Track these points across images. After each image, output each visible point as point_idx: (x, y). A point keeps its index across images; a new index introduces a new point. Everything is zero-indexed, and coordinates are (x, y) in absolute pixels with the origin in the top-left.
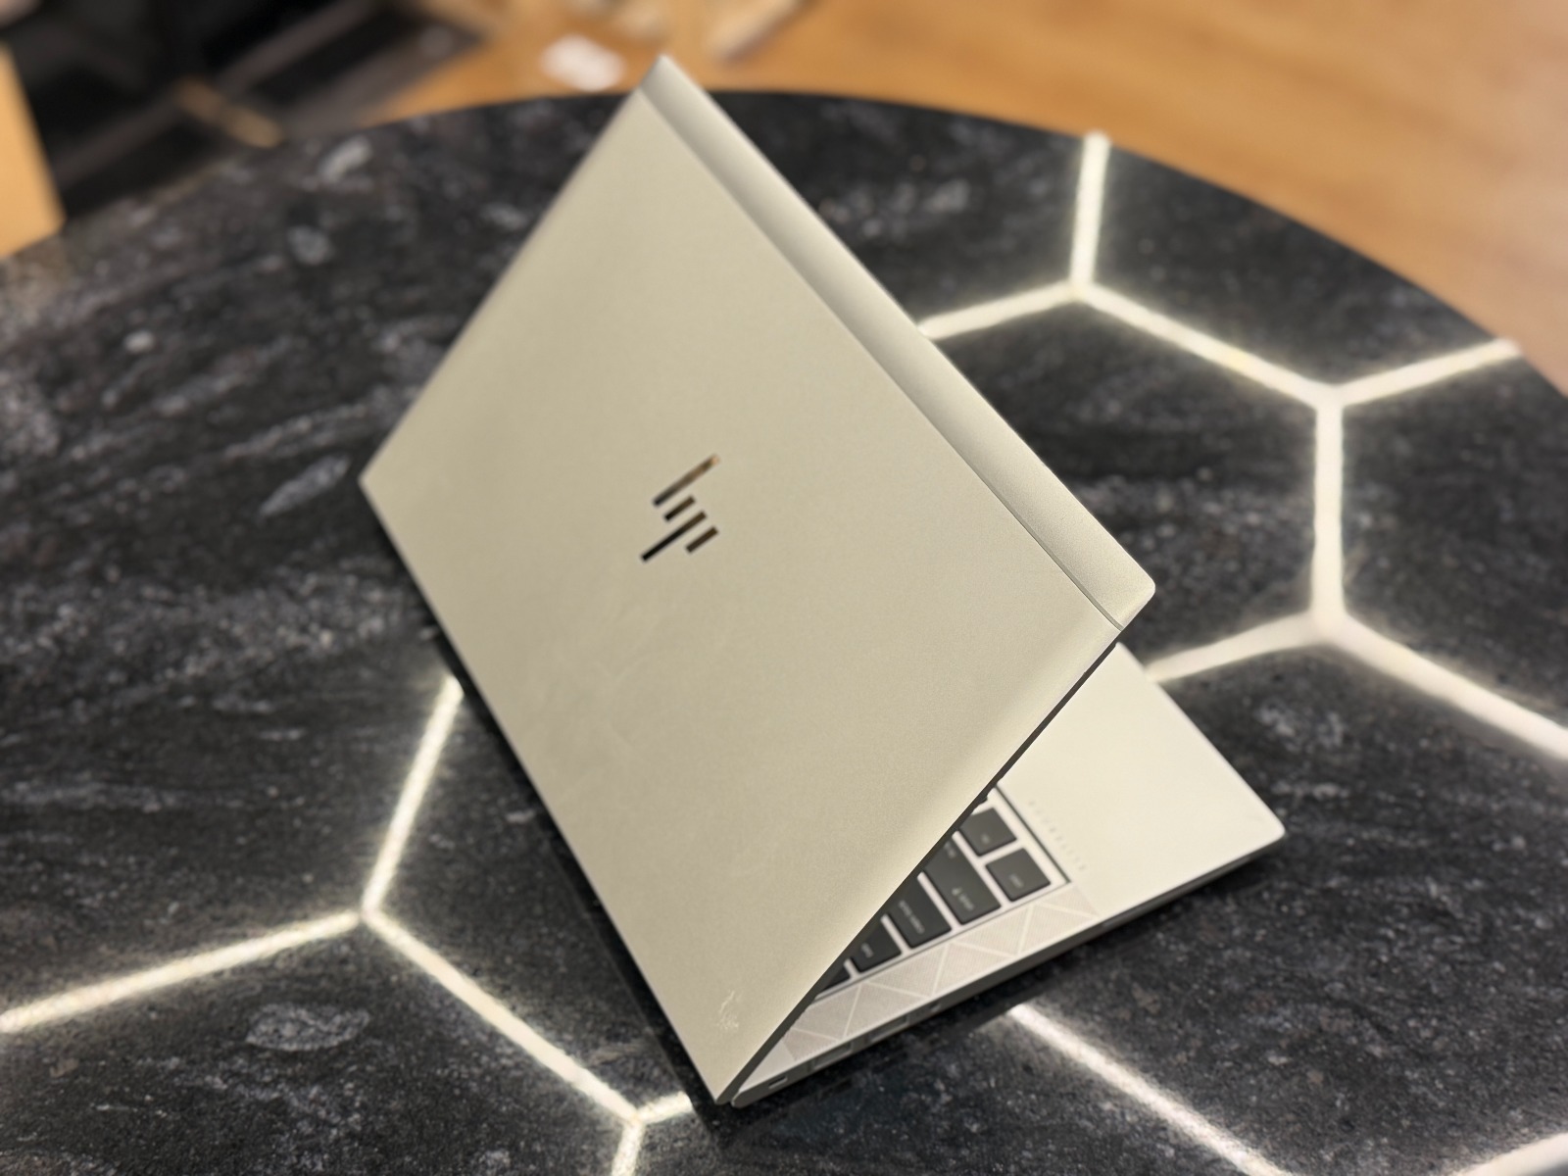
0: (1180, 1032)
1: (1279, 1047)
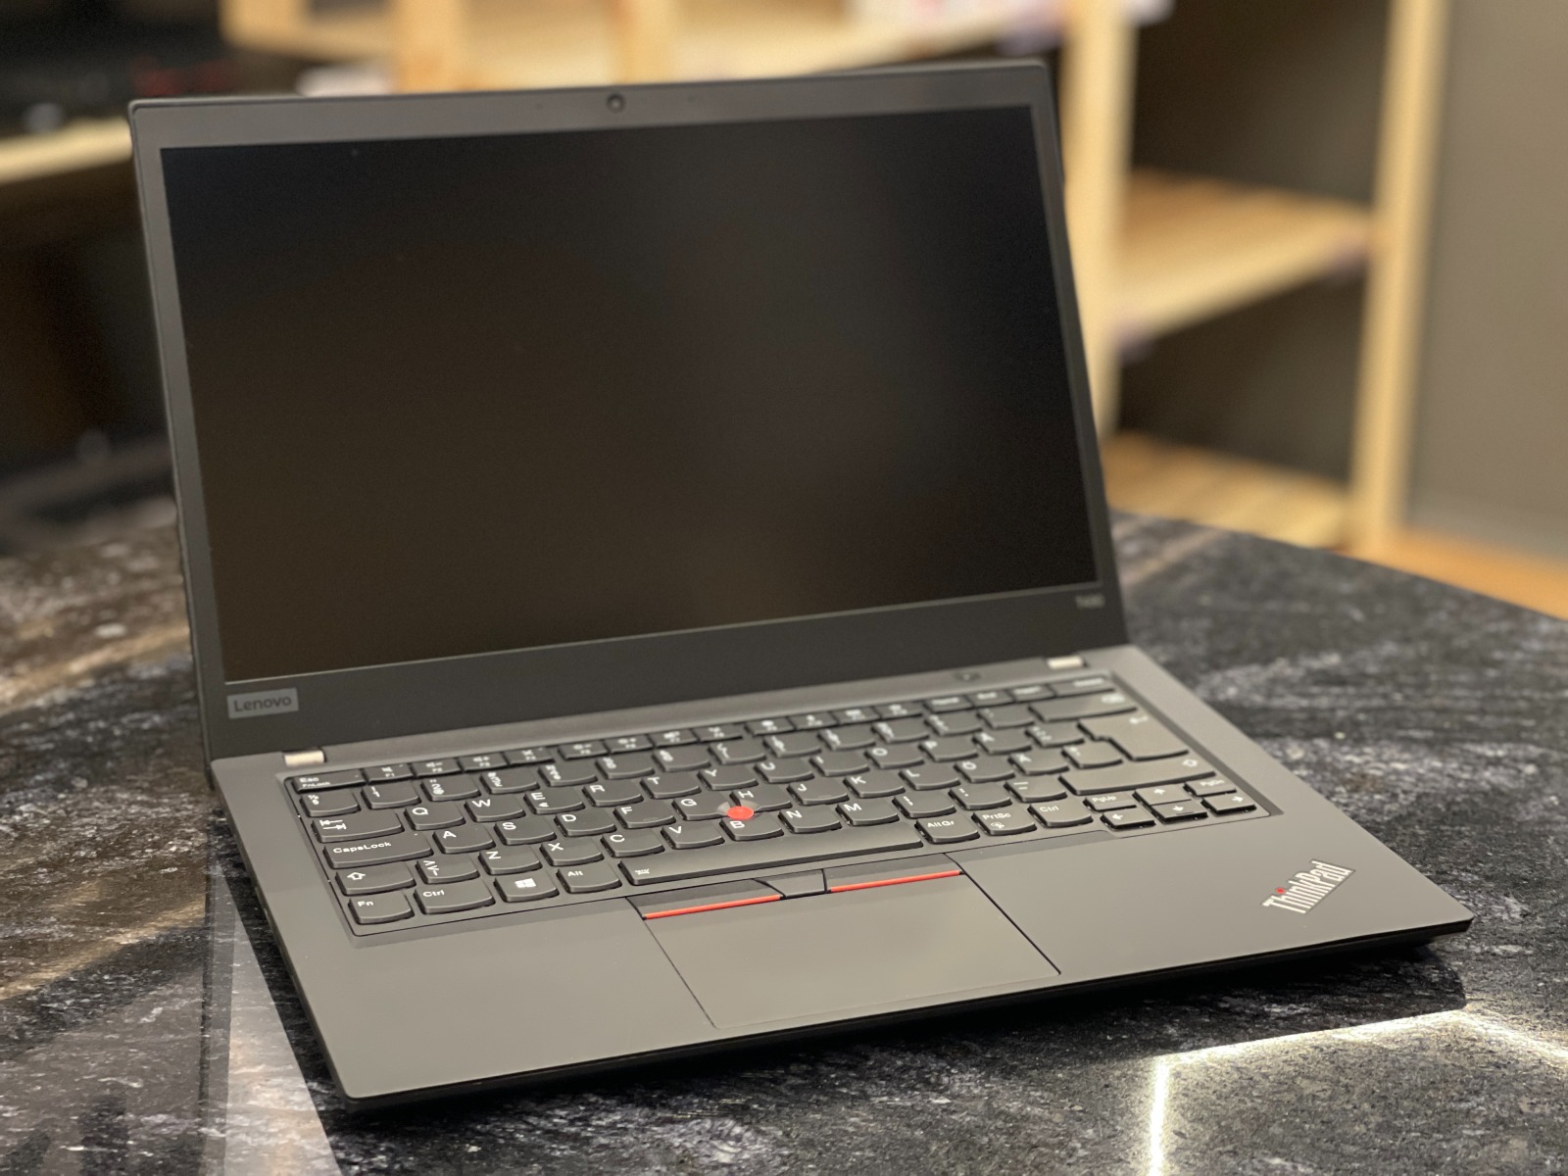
0: (1355, 1111)
1: (1474, 1123)
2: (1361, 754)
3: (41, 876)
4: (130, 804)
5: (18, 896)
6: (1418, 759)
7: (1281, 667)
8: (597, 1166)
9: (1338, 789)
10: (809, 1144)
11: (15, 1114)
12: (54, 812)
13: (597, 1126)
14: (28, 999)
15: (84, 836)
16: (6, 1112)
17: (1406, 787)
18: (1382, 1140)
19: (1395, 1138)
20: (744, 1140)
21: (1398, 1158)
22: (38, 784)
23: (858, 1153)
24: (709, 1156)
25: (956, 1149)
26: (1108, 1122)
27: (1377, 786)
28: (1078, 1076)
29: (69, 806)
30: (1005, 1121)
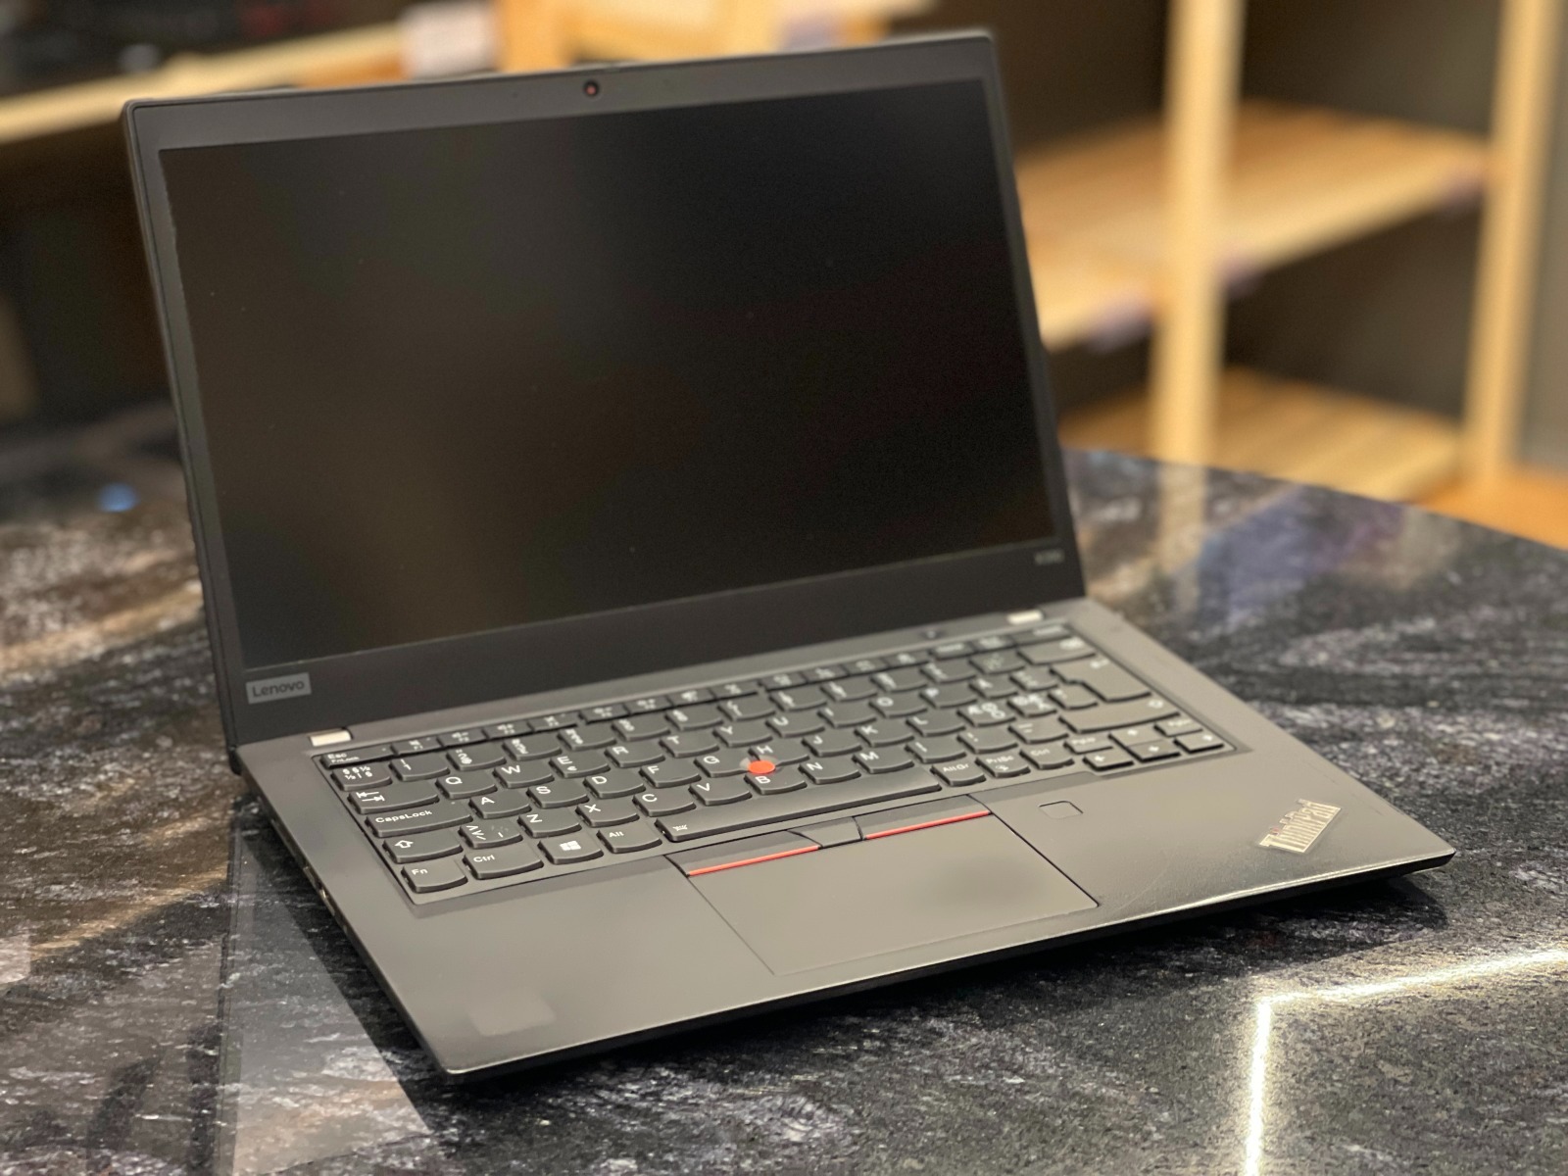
2: (1454, 723)
3: (124, 837)
4: (213, 764)
5: (100, 858)
6: (1513, 729)
7: (1375, 634)
8: (666, 1142)
9: (1428, 760)
10: (879, 1123)
11: (92, 1081)
12: (139, 772)
13: (669, 1102)
14: (108, 963)
15: (168, 797)
16: (83, 1079)
17: (1499, 758)
18: (1464, 1127)
19: (1477, 1125)
20: (815, 1118)
21: (1480, 1146)
22: (124, 743)
23: (929, 1134)
24: (779, 1134)
25: (1029, 1130)
26: (1184, 1106)
27: (1470, 757)
28: (1155, 1057)
29: (153, 765)
30: (1080, 1103)
